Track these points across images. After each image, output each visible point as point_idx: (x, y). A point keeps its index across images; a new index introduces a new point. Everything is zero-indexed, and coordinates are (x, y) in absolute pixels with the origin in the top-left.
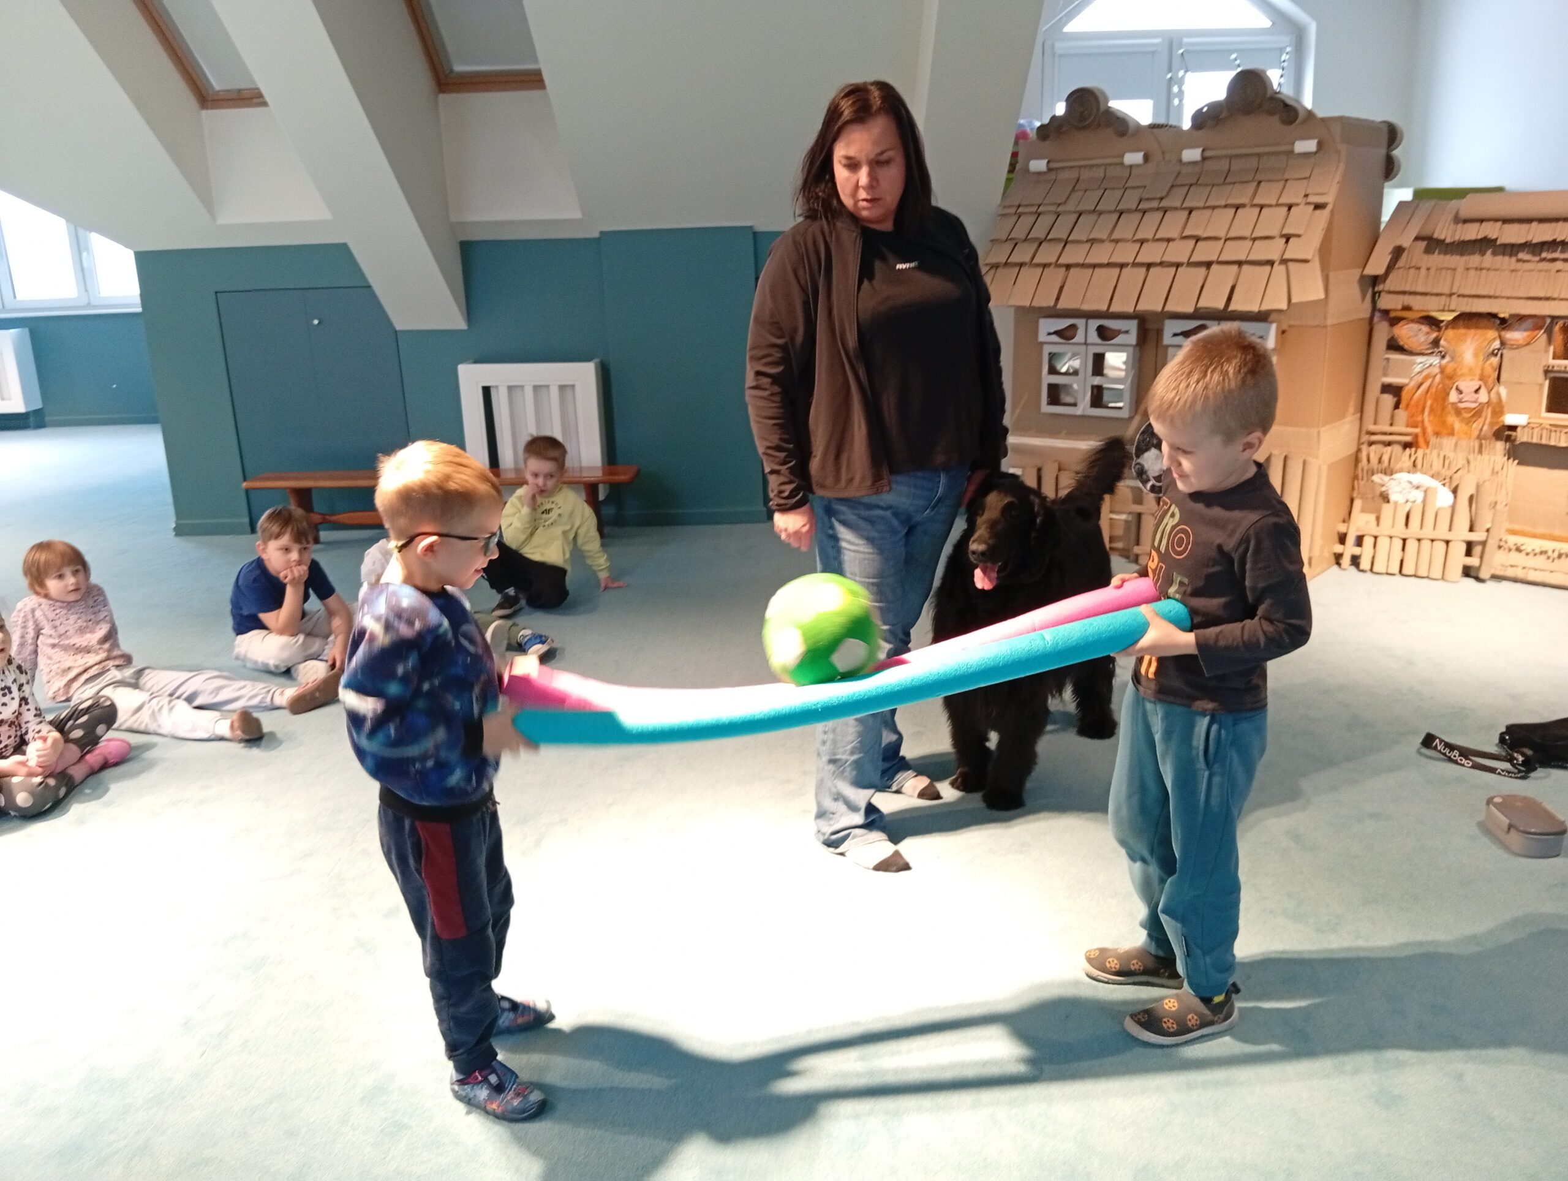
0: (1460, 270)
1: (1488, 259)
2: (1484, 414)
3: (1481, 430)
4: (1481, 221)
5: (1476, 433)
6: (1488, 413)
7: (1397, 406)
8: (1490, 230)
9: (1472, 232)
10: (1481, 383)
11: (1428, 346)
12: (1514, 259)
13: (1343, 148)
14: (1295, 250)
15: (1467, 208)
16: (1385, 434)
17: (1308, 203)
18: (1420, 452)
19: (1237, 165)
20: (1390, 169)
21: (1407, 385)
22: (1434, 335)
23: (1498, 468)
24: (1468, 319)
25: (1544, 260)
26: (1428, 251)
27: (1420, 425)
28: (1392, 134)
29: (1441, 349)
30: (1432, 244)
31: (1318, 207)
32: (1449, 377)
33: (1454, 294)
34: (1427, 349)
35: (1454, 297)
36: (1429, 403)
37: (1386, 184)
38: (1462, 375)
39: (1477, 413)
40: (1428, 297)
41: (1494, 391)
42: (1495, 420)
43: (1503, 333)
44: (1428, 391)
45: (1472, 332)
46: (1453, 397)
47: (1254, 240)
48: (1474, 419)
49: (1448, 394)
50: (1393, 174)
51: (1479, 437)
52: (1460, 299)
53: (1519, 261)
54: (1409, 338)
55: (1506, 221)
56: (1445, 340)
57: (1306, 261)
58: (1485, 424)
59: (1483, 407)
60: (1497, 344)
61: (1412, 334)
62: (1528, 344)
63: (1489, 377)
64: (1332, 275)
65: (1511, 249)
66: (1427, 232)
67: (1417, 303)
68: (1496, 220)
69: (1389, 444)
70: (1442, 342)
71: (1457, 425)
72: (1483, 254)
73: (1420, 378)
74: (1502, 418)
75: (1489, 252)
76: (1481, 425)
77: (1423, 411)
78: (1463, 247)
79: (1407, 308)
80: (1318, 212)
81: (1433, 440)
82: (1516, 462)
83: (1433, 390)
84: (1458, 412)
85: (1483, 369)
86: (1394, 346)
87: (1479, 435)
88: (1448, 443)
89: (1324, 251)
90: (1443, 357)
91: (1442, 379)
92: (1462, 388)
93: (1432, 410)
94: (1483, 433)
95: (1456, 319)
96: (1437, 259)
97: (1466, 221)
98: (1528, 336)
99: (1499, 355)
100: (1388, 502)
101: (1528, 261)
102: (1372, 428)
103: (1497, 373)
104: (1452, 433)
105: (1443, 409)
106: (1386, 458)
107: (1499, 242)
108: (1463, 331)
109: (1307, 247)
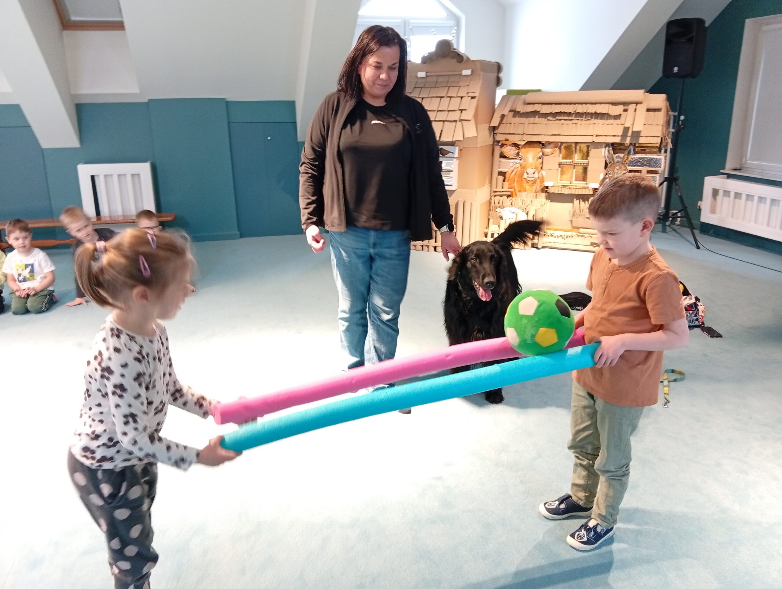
0: (526, 124)
1: (537, 119)
2: (537, 182)
3: (536, 189)
4: (534, 104)
5: (534, 190)
6: (538, 182)
7: (504, 181)
8: (537, 108)
9: (530, 108)
10: (535, 170)
11: (515, 155)
12: (546, 119)
13: (481, 73)
14: (465, 116)
15: (529, 98)
16: (500, 192)
17: (469, 96)
18: (514, 199)
19: (440, 79)
20: (498, 82)
21: (508, 172)
22: (517, 151)
23: (543, 204)
24: (530, 144)
25: (557, 119)
26: (514, 116)
27: (513, 188)
28: (499, 68)
29: (520, 157)
30: (516, 113)
31: (473, 98)
32: (523, 168)
33: (524, 134)
34: (515, 157)
35: (525, 135)
36: (516, 179)
37: (497, 88)
38: (529, 167)
39: (534, 182)
40: (515, 135)
41: (540, 173)
42: (541, 185)
43: (543, 149)
44: (516, 173)
45: (532, 149)
46: (525, 176)
47: (449, 111)
48: (533, 184)
49: (523, 175)
50: (499, 84)
51: (535, 192)
52: (527, 136)
53: (548, 120)
54: (508, 152)
55: (543, 104)
56: (522, 153)
57: (469, 120)
58: (538, 186)
59: (536, 179)
60: (541, 154)
61: (509, 151)
62: (552, 154)
63: (538, 167)
64: (478, 126)
65: (545, 115)
66: (513, 109)
67: (510, 138)
68: (540, 104)
69: (502, 196)
70: (520, 154)
71: (527, 187)
72: (535, 117)
73: (512, 169)
74: (544, 184)
75: (537, 117)
76: (536, 187)
77: (514, 182)
78: (527, 115)
79: (507, 140)
80: (472, 100)
81: (518, 193)
82: (550, 201)
83: (517, 173)
84: (527, 182)
85: (536, 164)
86: (503, 156)
87: (535, 191)
88: (524, 194)
89: (476, 116)
90: (521, 160)
91: (521, 169)
92: (528, 172)
93: (518, 181)
94: (537, 190)
95: (525, 144)
96: (518, 120)
97: (528, 104)
98: (552, 150)
99: (542, 158)
100: (503, 219)
101: (551, 120)
102: (496, 190)
103: (541, 166)
104: (525, 191)
105: (522, 181)
106: (501, 202)
107: (540, 113)
108: (528, 149)
109: (469, 115)
